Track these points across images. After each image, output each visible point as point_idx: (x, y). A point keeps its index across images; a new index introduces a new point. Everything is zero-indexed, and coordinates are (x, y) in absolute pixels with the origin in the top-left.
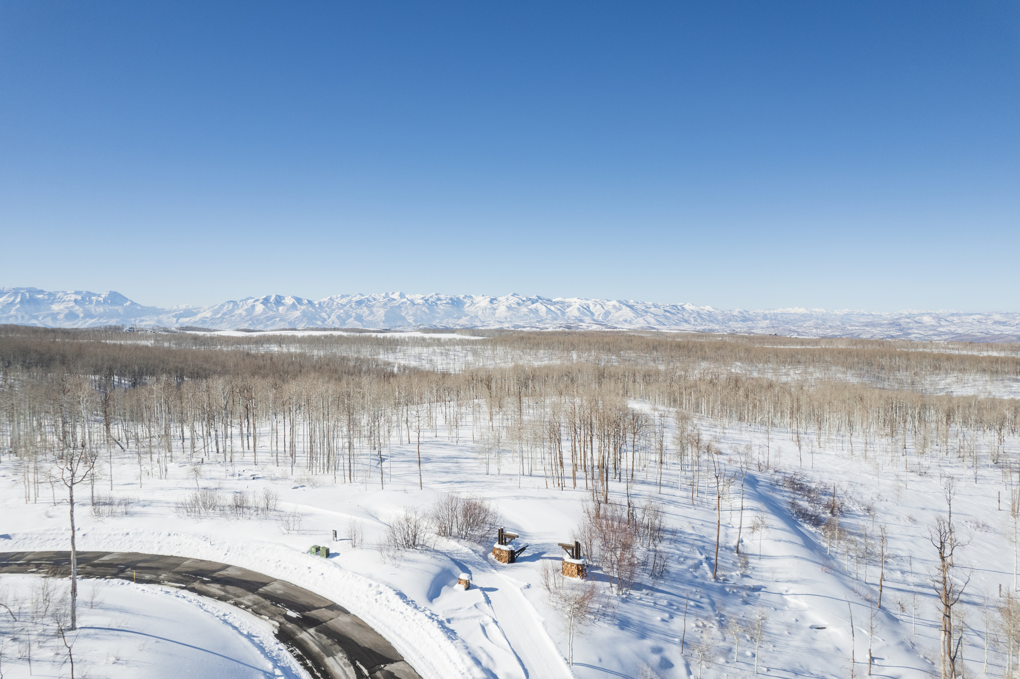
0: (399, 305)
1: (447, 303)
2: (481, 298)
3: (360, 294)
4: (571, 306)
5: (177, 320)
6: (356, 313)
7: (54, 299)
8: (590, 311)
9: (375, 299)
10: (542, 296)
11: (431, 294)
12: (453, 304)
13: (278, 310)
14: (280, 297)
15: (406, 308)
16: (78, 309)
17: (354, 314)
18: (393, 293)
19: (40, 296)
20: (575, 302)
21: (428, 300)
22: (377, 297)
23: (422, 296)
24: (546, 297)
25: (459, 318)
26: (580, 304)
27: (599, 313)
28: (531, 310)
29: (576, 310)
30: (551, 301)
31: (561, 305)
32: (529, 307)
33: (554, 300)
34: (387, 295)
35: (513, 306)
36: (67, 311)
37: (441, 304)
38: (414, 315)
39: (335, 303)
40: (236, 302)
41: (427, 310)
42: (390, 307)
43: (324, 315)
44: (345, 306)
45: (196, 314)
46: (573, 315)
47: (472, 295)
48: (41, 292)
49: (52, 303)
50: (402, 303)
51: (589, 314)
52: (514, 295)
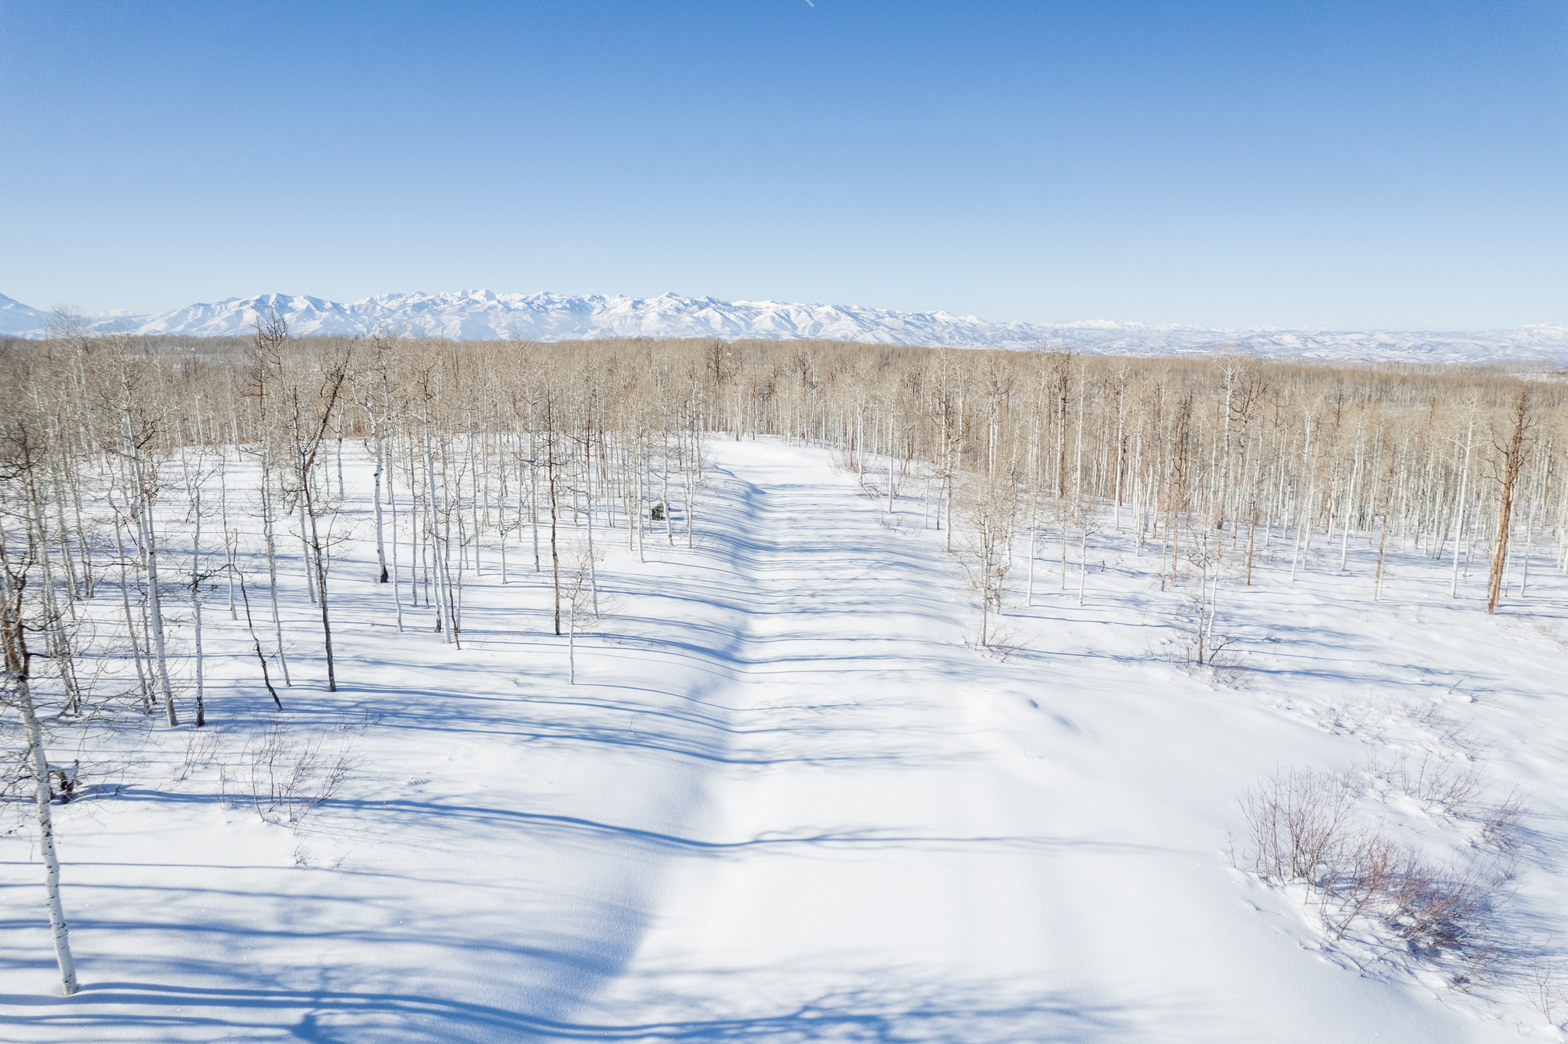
0: (485, 311)
1: (563, 309)
2: (618, 300)
3: (420, 293)
4: (760, 313)
6: (414, 325)
8: (790, 322)
9: (444, 301)
10: (716, 297)
11: (536, 293)
12: (572, 309)
13: (282, 319)
14: (284, 297)
15: (497, 316)
17: (410, 326)
18: (474, 292)
20: (767, 308)
21: (532, 303)
22: (449, 298)
23: (523, 297)
24: (722, 299)
25: (583, 331)
26: (775, 310)
27: (804, 325)
28: (697, 319)
29: (768, 319)
30: (730, 306)
31: (746, 312)
32: (695, 315)
33: (734, 304)
34: (465, 294)
35: (669, 313)
37: (553, 310)
38: (509, 328)
39: (379, 308)
40: (209, 305)
41: (530, 320)
42: (470, 314)
43: (360, 328)
44: (394, 312)
45: (141, 326)
46: (764, 327)
47: (604, 296)
50: (490, 308)
51: (789, 326)
52: (670, 295)
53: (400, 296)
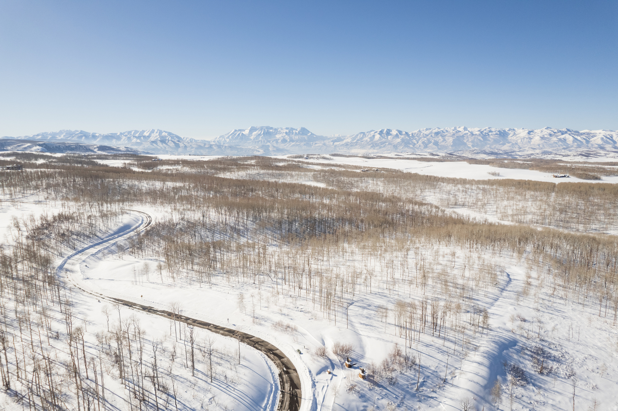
0: (463, 135)
1: (496, 134)
2: (521, 130)
3: (438, 128)
4: (595, 136)
5: (333, 143)
6: (434, 140)
7: (277, 132)
8: (613, 140)
9: (447, 131)
10: (571, 128)
11: (485, 128)
12: (500, 134)
13: (388, 138)
14: (389, 130)
15: (468, 137)
16: (287, 137)
17: (433, 141)
18: (459, 127)
19: (271, 131)
20: (600, 133)
21: (483, 132)
22: (449, 130)
23: (479, 129)
24: (575, 130)
25: (504, 144)
26: (604, 134)
28: (560, 140)
29: (599, 139)
30: (579, 132)
31: (587, 136)
32: (559, 137)
33: (581, 132)
34: (455, 128)
35: (546, 136)
36: (282, 138)
37: (491, 135)
38: (472, 142)
39: (422, 134)
40: (364, 133)
41: (481, 139)
42: (457, 137)
43: (414, 141)
44: (428, 135)
45: (343, 140)
46: (596, 143)
47: (515, 129)
48: (272, 128)
49: (276, 134)
50: (465, 134)
51: (611, 142)
52: (547, 128)
53: (430, 129)
